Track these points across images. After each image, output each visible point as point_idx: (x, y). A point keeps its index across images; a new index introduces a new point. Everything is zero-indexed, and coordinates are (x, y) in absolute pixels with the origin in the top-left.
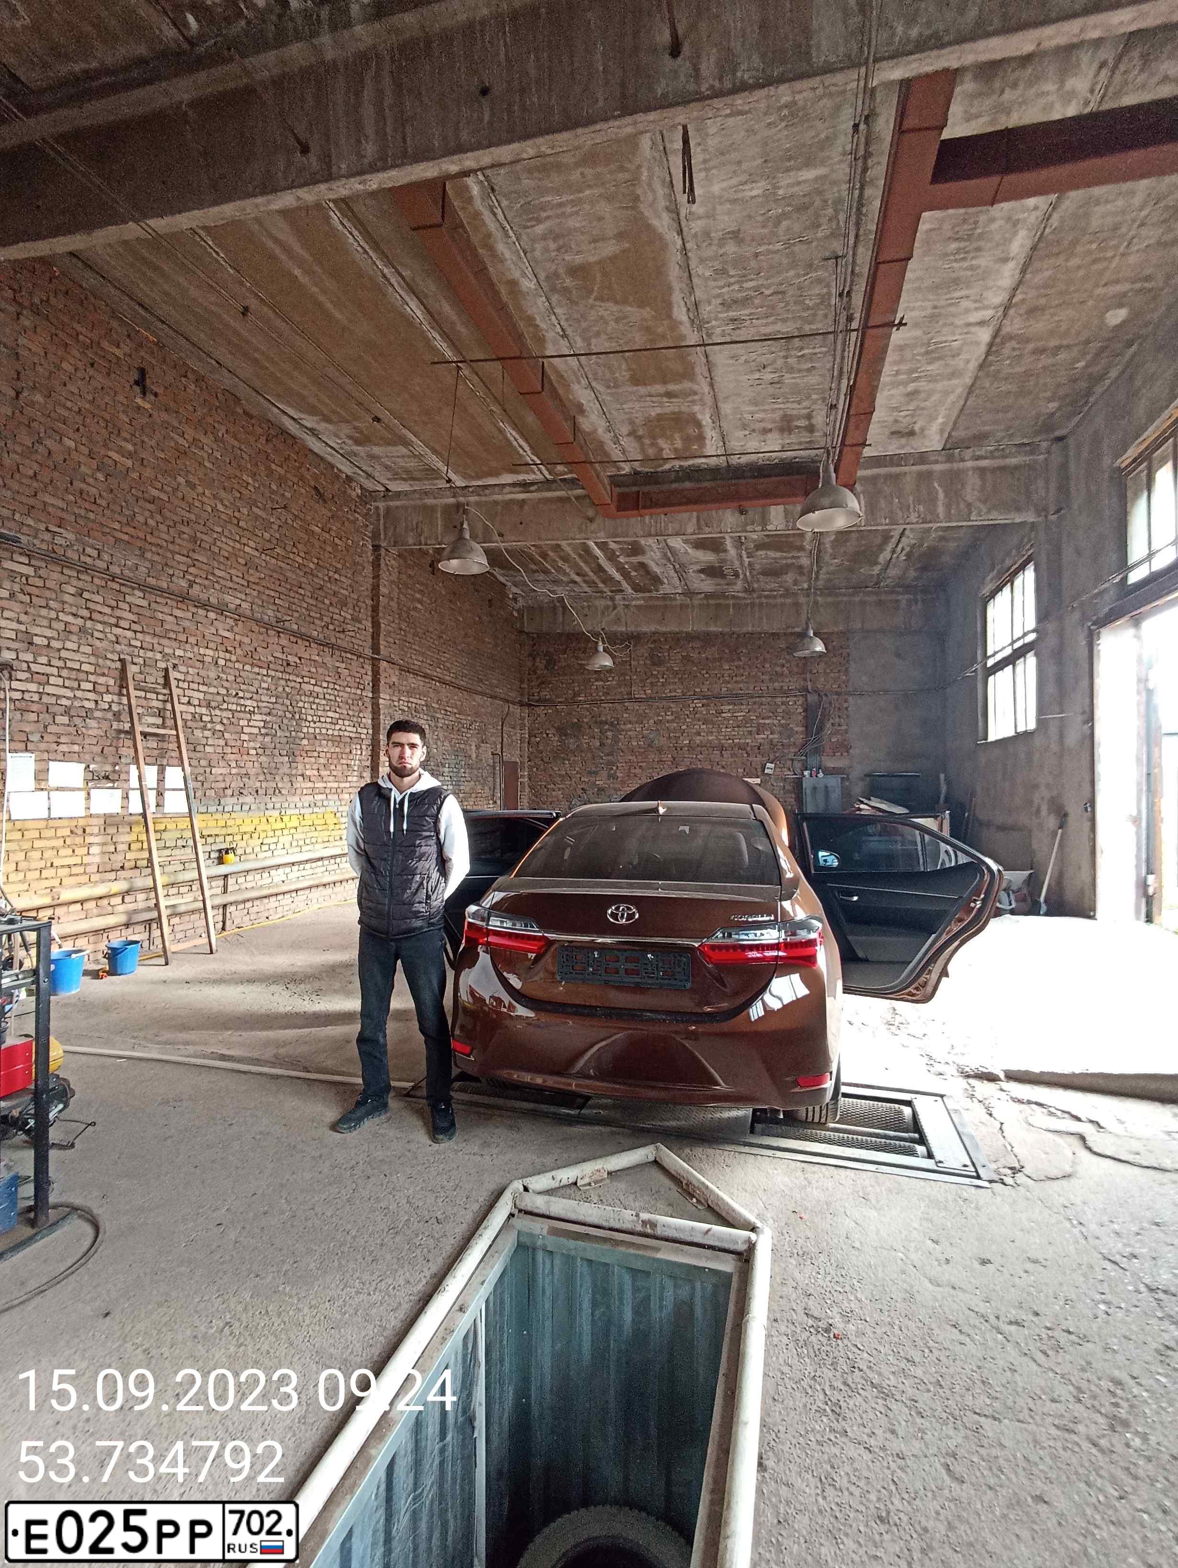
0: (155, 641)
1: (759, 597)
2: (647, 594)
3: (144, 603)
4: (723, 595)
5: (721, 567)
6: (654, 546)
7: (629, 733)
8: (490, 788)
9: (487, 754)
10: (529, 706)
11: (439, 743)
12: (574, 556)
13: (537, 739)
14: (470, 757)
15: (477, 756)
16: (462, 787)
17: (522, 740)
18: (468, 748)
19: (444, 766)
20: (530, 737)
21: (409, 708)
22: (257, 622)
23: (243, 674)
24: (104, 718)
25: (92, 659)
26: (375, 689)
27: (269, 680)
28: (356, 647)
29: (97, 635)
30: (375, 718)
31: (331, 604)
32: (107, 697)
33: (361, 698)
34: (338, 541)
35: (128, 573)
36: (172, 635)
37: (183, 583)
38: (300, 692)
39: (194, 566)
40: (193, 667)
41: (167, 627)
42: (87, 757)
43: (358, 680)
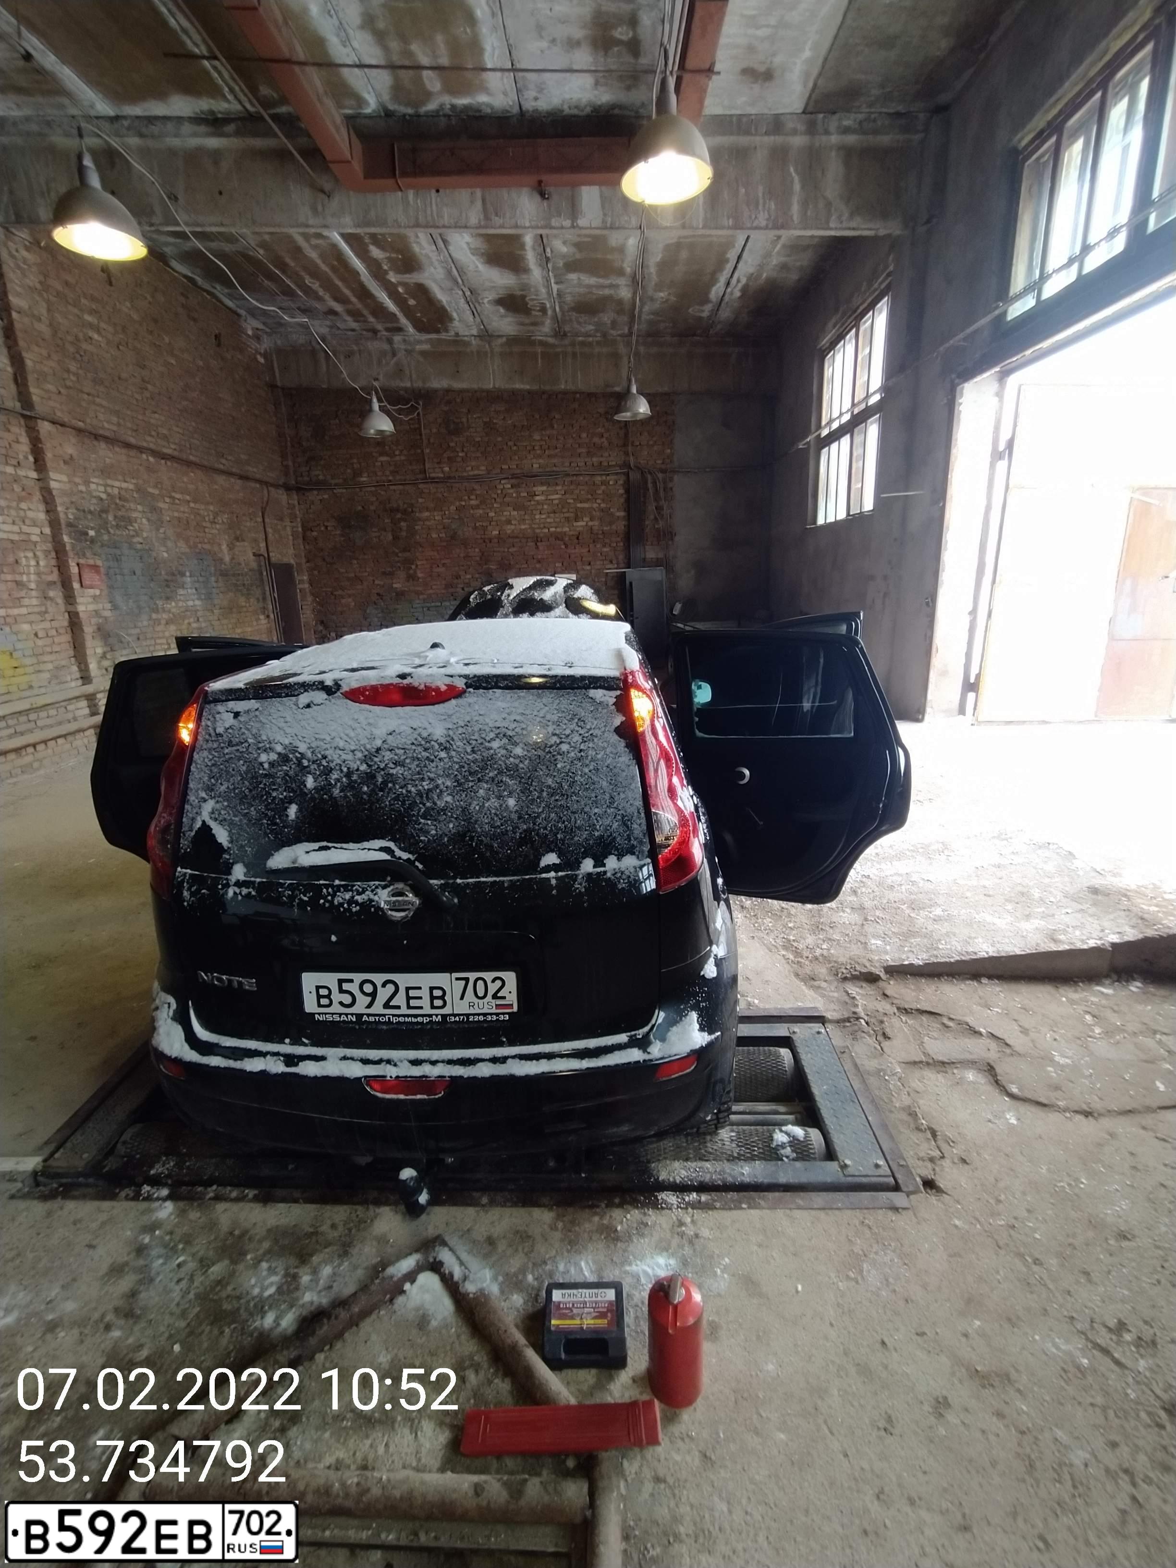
1: (573, 344)
2: (434, 336)
4: (529, 341)
5: (523, 297)
6: (434, 256)
7: (428, 523)
8: (258, 599)
9: (246, 556)
10: (298, 489)
11: (170, 544)
12: (324, 267)
13: (315, 534)
14: (221, 560)
15: (233, 559)
16: (216, 602)
17: (294, 535)
18: (216, 549)
19: (183, 574)
20: (304, 531)
21: (109, 495)
26: (40, 466)
30: (50, 510)
33: (16, 479)
43: (4, 452)
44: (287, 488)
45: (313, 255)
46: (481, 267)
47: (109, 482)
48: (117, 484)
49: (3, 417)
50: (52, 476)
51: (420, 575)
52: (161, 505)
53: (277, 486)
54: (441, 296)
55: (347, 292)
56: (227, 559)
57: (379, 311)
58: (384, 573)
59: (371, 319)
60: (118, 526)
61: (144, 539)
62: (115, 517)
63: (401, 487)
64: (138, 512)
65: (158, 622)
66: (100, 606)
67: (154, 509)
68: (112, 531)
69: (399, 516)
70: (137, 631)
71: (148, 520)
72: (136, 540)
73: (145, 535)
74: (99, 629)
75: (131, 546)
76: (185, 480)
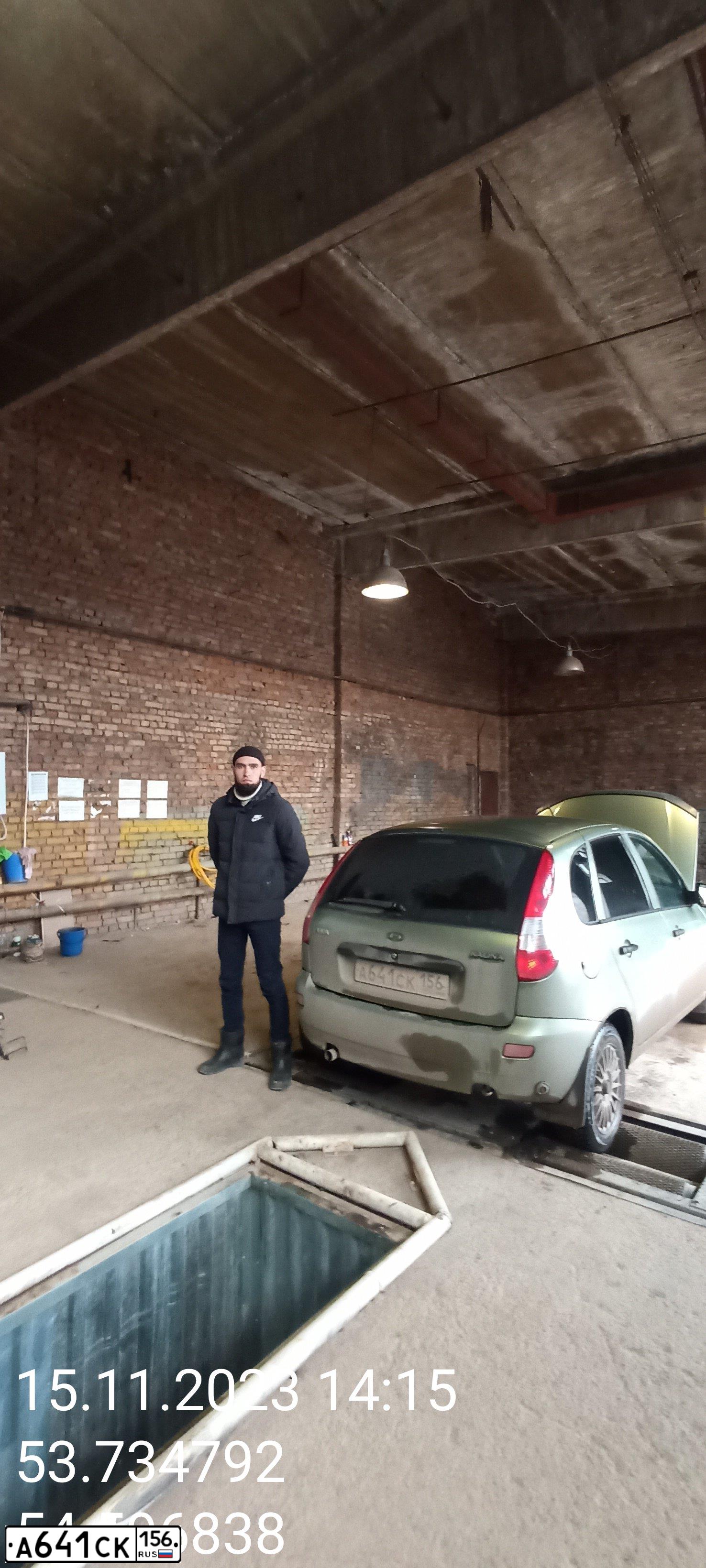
0: (139, 678)
2: (633, 591)
3: (129, 648)
6: (625, 541)
7: (617, 740)
8: (465, 799)
9: (460, 764)
10: (510, 715)
11: (406, 755)
12: (540, 561)
13: (519, 749)
14: (441, 768)
15: (449, 767)
16: (432, 798)
17: (503, 750)
18: (439, 759)
19: (412, 777)
20: (511, 747)
21: (373, 723)
22: (225, 655)
23: (212, 701)
24: (99, 743)
25: (90, 697)
26: (337, 707)
27: (236, 704)
28: (318, 670)
29: (93, 677)
30: (337, 734)
31: (294, 633)
32: (101, 726)
33: (323, 716)
34: (300, 576)
35: (117, 626)
36: (153, 673)
37: (162, 629)
38: (265, 713)
39: (171, 614)
40: (170, 697)
41: (148, 666)
42: (86, 773)
43: (320, 700)
44: (501, 714)
46: (668, 542)
47: (376, 715)
48: (379, 716)
49: (324, 681)
50: (343, 713)
52: (405, 729)
53: (492, 713)
54: (636, 565)
55: (560, 574)
56: (445, 766)
57: (586, 581)
59: (580, 587)
60: (375, 743)
61: (390, 751)
62: (375, 737)
63: (596, 711)
64: (389, 734)
65: (387, 809)
66: (354, 795)
67: (400, 732)
68: (370, 746)
70: (374, 814)
71: (395, 739)
72: (384, 752)
73: (391, 749)
74: (350, 810)
75: (381, 755)
76: (425, 711)
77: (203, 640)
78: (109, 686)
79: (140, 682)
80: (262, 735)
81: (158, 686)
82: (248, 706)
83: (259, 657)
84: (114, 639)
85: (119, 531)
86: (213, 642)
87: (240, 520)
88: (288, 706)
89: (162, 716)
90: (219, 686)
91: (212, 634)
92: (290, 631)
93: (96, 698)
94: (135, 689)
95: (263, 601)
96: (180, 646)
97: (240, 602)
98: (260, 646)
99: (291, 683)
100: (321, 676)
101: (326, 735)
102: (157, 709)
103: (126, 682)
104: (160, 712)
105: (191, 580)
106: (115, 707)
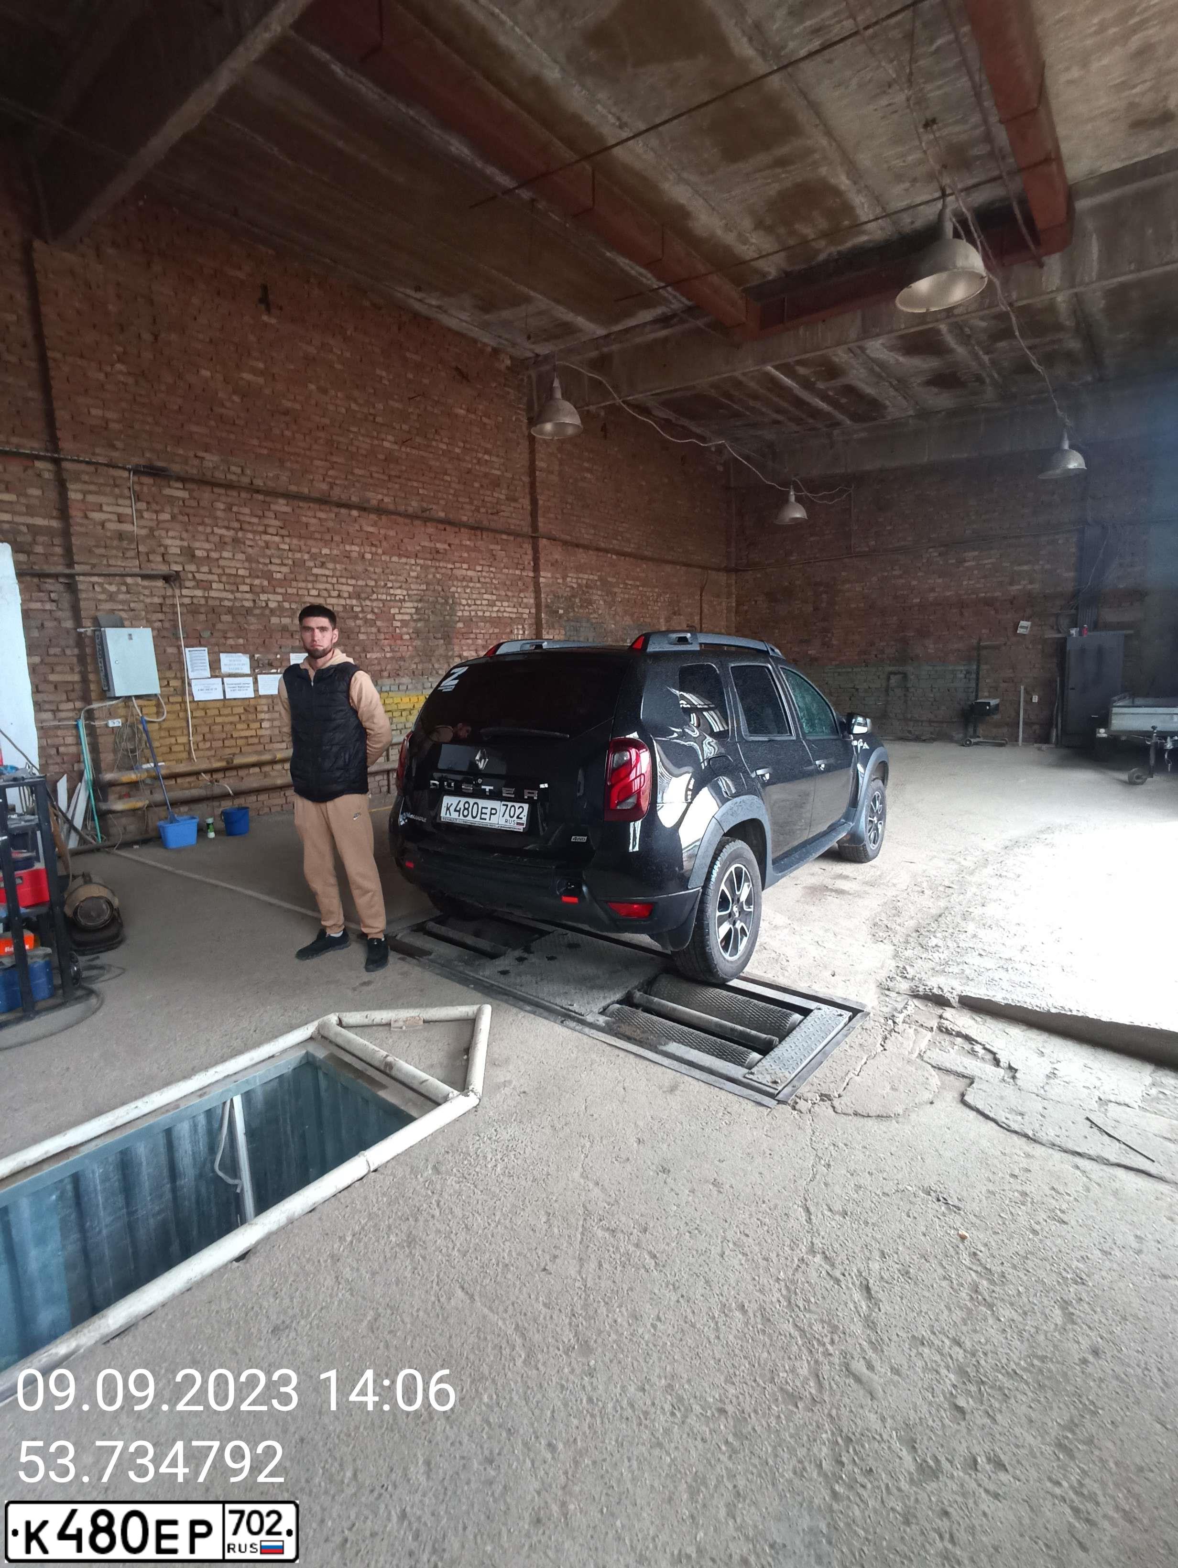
2: (871, 424)
3: (288, 509)
4: (970, 410)
5: (953, 373)
6: (853, 362)
7: (847, 594)
10: (736, 571)
11: (618, 618)
12: (762, 391)
13: (746, 608)
17: (729, 609)
18: (655, 621)
20: (738, 605)
21: (579, 585)
22: (400, 514)
23: (390, 565)
24: (262, 614)
25: (247, 565)
26: (536, 569)
27: (419, 568)
28: (512, 527)
29: (248, 543)
30: (537, 597)
31: (482, 486)
32: (263, 597)
33: (520, 578)
34: (485, 420)
35: (270, 484)
36: (317, 536)
37: (324, 487)
38: (452, 577)
39: (333, 468)
40: (342, 563)
41: (312, 529)
42: (251, 648)
43: (516, 561)
44: (727, 570)
45: (753, 385)
46: (901, 359)
47: (581, 575)
48: (586, 576)
49: (520, 539)
50: (542, 574)
51: (835, 642)
52: (616, 590)
53: (718, 570)
54: (870, 390)
55: (785, 405)
57: (815, 413)
58: (801, 641)
59: (811, 421)
60: (581, 607)
61: (599, 615)
62: (581, 600)
63: (826, 563)
64: (597, 596)
67: (610, 593)
68: (576, 610)
69: (822, 589)
71: (605, 601)
72: (592, 616)
73: (600, 612)
75: (588, 620)
77: (374, 497)
78: (268, 552)
79: (303, 547)
80: (451, 601)
81: (325, 551)
82: (433, 570)
83: (442, 515)
84: (268, 499)
85: (262, 373)
86: (386, 500)
87: (408, 355)
88: (479, 568)
89: (333, 584)
90: (398, 550)
91: (385, 491)
92: (477, 485)
93: (254, 565)
94: (298, 555)
95: (443, 451)
96: (349, 506)
97: (414, 452)
98: (442, 502)
99: (479, 543)
100: (516, 535)
101: (525, 600)
102: (327, 576)
103: (287, 547)
104: (330, 580)
105: (355, 429)
106: (279, 576)
